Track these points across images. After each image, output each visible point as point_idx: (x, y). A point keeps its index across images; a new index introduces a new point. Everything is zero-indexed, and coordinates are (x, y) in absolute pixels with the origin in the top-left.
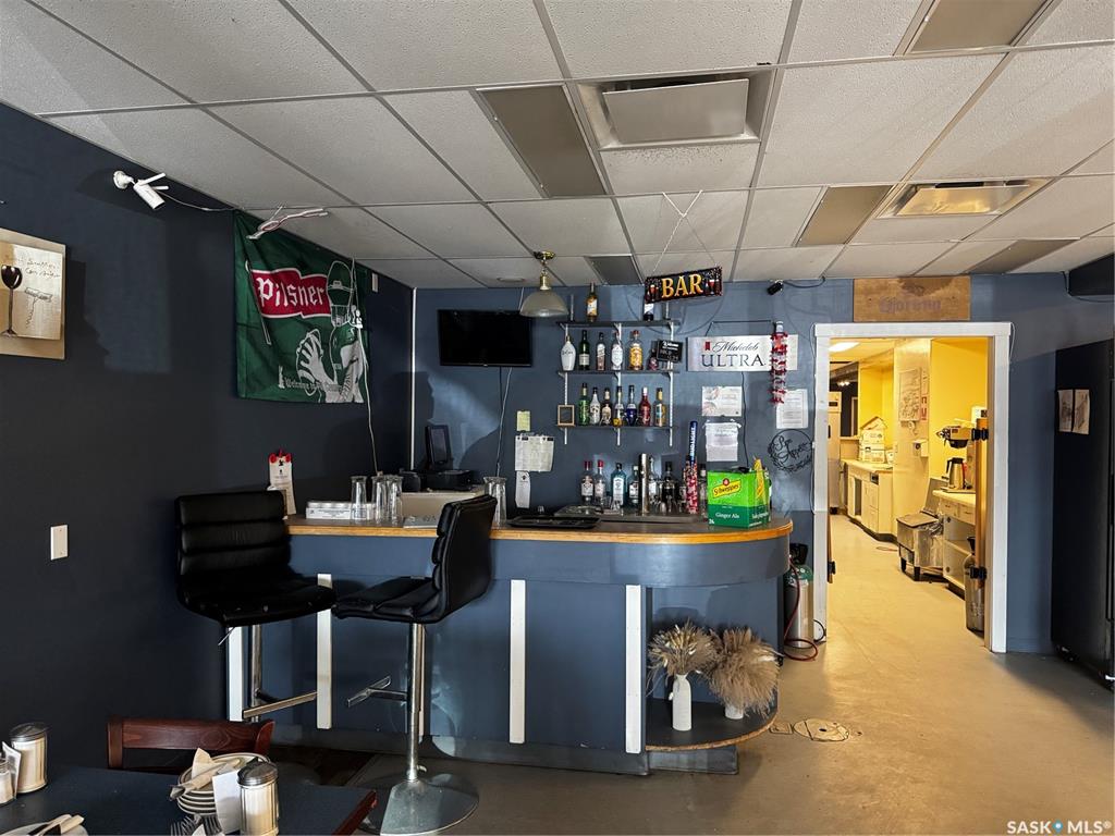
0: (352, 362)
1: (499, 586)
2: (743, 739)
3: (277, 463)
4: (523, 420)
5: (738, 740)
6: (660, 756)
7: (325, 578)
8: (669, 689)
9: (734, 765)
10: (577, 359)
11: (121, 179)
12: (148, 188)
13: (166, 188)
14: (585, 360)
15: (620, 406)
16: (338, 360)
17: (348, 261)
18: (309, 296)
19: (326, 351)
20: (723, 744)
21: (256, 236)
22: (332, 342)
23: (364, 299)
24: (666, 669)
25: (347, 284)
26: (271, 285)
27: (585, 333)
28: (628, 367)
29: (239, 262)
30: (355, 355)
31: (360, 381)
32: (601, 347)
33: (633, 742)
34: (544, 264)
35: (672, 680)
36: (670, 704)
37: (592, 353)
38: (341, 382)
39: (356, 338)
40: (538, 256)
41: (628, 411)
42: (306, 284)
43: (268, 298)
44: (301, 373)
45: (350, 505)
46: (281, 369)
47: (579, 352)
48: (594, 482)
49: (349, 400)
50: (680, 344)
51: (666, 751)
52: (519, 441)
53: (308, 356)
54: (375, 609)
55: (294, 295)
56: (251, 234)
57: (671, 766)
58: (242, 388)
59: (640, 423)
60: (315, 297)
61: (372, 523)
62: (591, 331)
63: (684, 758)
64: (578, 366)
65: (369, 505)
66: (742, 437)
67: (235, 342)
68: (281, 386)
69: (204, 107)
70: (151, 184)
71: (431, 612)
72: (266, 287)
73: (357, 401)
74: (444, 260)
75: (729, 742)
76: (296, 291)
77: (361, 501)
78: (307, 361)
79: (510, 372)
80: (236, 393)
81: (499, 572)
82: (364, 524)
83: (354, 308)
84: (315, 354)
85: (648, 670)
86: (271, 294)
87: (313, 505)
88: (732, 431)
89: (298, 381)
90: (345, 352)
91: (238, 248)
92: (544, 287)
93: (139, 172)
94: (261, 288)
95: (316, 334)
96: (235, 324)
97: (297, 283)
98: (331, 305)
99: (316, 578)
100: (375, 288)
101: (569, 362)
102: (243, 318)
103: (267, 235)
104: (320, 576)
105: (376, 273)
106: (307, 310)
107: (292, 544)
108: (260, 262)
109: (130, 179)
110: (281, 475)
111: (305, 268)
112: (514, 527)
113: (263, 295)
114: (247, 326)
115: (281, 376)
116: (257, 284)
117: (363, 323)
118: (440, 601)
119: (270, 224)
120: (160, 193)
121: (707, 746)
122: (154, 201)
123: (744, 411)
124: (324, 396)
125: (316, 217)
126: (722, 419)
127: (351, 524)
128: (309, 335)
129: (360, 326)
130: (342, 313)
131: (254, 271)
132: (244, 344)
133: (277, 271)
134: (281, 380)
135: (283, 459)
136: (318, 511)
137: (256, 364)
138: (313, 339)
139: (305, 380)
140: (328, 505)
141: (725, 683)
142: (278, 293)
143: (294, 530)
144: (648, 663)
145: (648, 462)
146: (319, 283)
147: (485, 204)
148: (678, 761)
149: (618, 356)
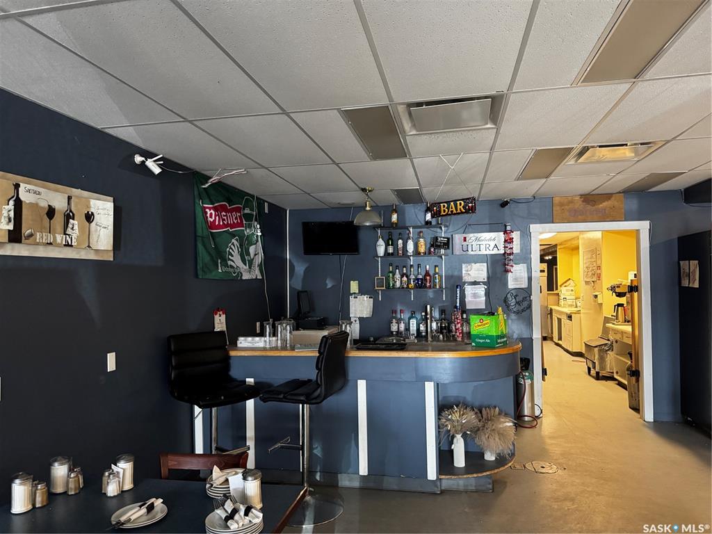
0: (255, 255)
1: (350, 384)
2: (496, 471)
3: (218, 315)
4: (354, 286)
5: (493, 472)
6: (448, 482)
7: (250, 381)
8: (451, 443)
9: (491, 486)
10: (386, 249)
11: (138, 159)
12: (153, 163)
13: (162, 162)
14: (391, 250)
15: (412, 277)
16: (248, 254)
17: (253, 196)
18: (232, 218)
19: (242, 250)
20: (485, 474)
21: (207, 185)
22: (245, 243)
23: (261, 218)
24: (450, 431)
25: (252, 210)
26: (213, 213)
27: (390, 234)
28: (417, 253)
29: (197, 201)
30: (256, 251)
31: (260, 266)
32: (400, 242)
33: (432, 474)
34: (367, 195)
35: (453, 437)
36: (452, 451)
37: (395, 245)
38: (250, 267)
39: (257, 241)
40: (364, 190)
41: (418, 279)
42: (231, 211)
43: (212, 220)
44: (230, 263)
45: (263, 338)
46: (219, 261)
47: (387, 245)
48: (398, 323)
49: (254, 277)
50: (448, 239)
51: (451, 479)
52: (352, 299)
53: (233, 253)
54: (284, 397)
55: (225, 218)
56: (204, 184)
57: (454, 487)
58: (200, 272)
59: (425, 287)
60: (236, 218)
61: (276, 349)
62: (393, 232)
63: (461, 482)
64: (387, 254)
65: (274, 338)
66: (487, 294)
67: (196, 246)
68: (220, 271)
69: (190, 122)
70: (154, 161)
71: (316, 398)
72: (211, 214)
73: (258, 277)
74: (309, 194)
75: (488, 473)
76: (226, 216)
77: (270, 336)
78: (232, 256)
79: (345, 258)
80: (196, 276)
81: (351, 375)
82: (272, 349)
83: (256, 223)
84: (236, 251)
85: (439, 432)
86: (213, 218)
87: (241, 339)
88: (481, 290)
89: (228, 267)
90: (252, 249)
91: (196, 193)
92: (368, 208)
93: (148, 154)
94: (208, 215)
95: (237, 240)
96: (196, 236)
97: (227, 211)
98: (244, 222)
99: (245, 381)
100: (266, 211)
101: (381, 250)
102: (199, 232)
103: (212, 185)
104: (247, 380)
105: (267, 202)
106: (232, 226)
107: (231, 361)
108: (207, 200)
109: (143, 159)
110: (220, 323)
111: (230, 203)
112: (359, 349)
113: (210, 219)
114: (202, 237)
115: (219, 265)
116: (206, 213)
117: (261, 232)
118: (321, 391)
119: (215, 179)
120: (159, 165)
121: (475, 475)
122: (157, 170)
123: (488, 278)
124: (242, 276)
125: (240, 174)
126: (475, 283)
127: (264, 349)
128: (233, 241)
129: (259, 234)
130: (250, 226)
131: (205, 205)
132: (200, 247)
133: (216, 204)
134: (220, 268)
135: (221, 313)
136: (243, 342)
137: (207, 259)
138: (236, 242)
139: (232, 267)
140: (250, 339)
141: (484, 438)
142: (217, 218)
143: (232, 353)
144: (439, 427)
145: (431, 310)
146: (238, 210)
147: (337, 164)
148: (458, 485)
149: (410, 247)
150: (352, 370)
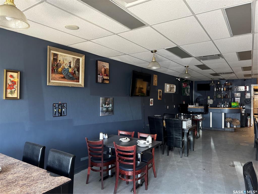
1: (209, 113)
4: (209, 97)
7: (191, 112)
10: (216, 90)
14: (217, 90)
15: (223, 96)
23: (190, 84)
25: (188, 83)
27: (218, 86)
28: (224, 90)
29: (182, 83)
30: (189, 90)
31: (189, 93)
32: (220, 88)
33: (223, 127)
35: (227, 122)
36: (227, 125)
37: (219, 89)
40: (212, 79)
41: (224, 96)
45: (193, 105)
47: (217, 89)
48: (219, 105)
49: (188, 95)
50: (231, 87)
51: (227, 128)
52: (208, 100)
57: (227, 130)
58: (182, 95)
59: (226, 98)
61: (196, 107)
64: (216, 91)
65: (195, 105)
66: (240, 100)
75: (234, 128)
79: (207, 91)
87: (189, 105)
90: (188, 90)
92: (212, 83)
95: (186, 89)
96: (182, 89)
101: (215, 90)
105: (190, 81)
109: (178, 79)
110: (184, 103)
111: (186, 82)
115: (185, 93)
121: (231, 129)
123: (241, 96)
126: (238, 97)
127: (193, 107)
129: (189, 87)
135: (184, 101)
140: (191, 105)
144: (225, 121)
145: (227, 103)
149: (222, 89)
150: (209, 111)
